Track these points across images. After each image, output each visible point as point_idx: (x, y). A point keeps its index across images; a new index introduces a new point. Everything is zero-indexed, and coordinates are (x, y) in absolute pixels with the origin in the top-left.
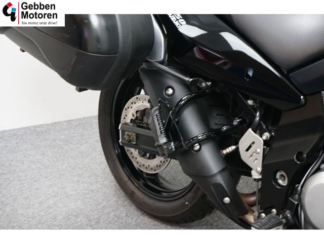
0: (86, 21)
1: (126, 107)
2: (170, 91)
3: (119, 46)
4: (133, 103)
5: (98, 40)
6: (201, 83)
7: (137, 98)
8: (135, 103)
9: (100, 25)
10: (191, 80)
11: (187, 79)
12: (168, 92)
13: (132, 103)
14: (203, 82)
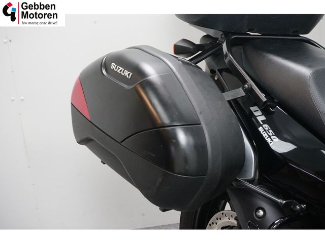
0: (174, 141)
1: (210, 222)
2: (261, 213)
3: (209, 167)
4: (219, 218)
5: (186, 160)
6: (295, 206)
7: (223, 214)
8: (220, 219)
9: (188, 144)
10: (284, 202)
11: (280, 201)
12: (259, 214)
13: (217, 219)
14: (297, 204)
